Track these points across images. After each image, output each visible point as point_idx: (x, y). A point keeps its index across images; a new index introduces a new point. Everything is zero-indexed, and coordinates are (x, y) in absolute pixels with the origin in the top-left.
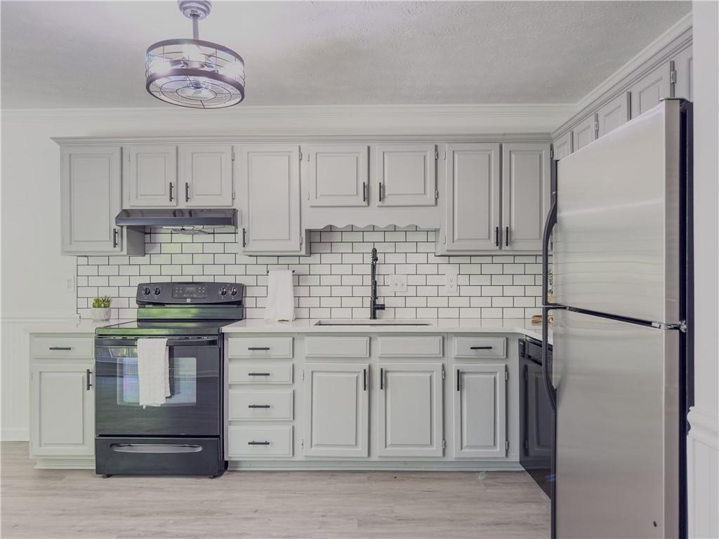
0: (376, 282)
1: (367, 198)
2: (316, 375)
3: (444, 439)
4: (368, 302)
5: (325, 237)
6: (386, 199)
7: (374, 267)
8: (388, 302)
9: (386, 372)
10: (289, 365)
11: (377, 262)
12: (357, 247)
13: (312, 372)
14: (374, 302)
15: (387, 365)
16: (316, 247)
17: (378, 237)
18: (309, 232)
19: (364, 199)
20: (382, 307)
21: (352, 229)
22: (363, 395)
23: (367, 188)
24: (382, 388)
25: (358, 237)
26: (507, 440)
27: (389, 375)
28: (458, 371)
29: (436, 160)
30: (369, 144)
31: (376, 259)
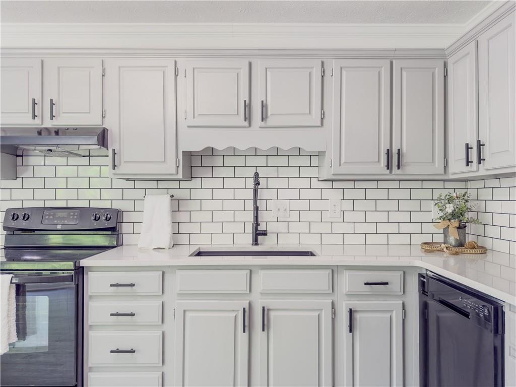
0: (257, 207)
1: (248, 117)
2: (188, 314)
4: (250, 228)
5: (207, 161)
6: (268, 119)
7: (256, 191)
8: (270, 228)
9: (268, 310)
10: (158, 303)
11: (259, 187)
12: (239, 172)
13: (185, 311)
14: (256, 229)
15: (269, 302)
16: (197, 171)
17: (261, 161)
18: (189, 156)
19: (246, 118)
20: (264, 233)
21: (234, 152)
22: (243, 338)
23: (248, 107)
24: (263, 330)
25: (240, 161)
27: (272, 314)
28: (351, 310)
29: (322, 77)
30: (250, 60)
31: (258, 184)
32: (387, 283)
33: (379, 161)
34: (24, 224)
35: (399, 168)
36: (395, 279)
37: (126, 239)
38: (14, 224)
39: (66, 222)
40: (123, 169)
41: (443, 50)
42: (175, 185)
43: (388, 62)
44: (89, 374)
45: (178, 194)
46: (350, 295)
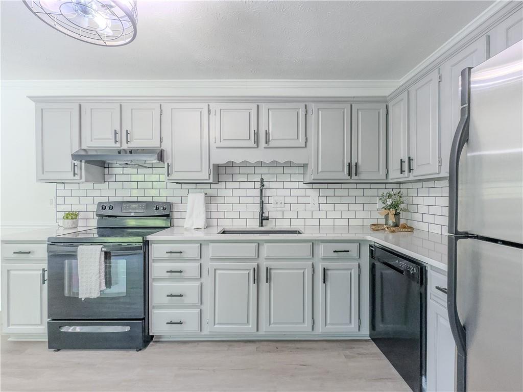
0: (263, 201)
1: (257, 141)
2: (218, 272)
3: (313, 318)
4: (257, 215)
5: (229, 170)
6: (270, 143)
7: (261, 191)
8: (272, 215)
9: (270, 269)
10: (198, 264)
11: (264, 188)
12: (250, 178)
13: (215, 270)
14: (262, 216)
15: (271, 264)
16: (222, 177)
17: (265, 170)
18: (217, 167)
19: (255, 142)
20: (267, 219)
21: (246, 164)
22: (253, 287)
23: (256, 134)
24: (267, 282)
25: (250, 170)
26: (359, 319)
27: (273, 271)
28: (324, 268)
29: (306, 115)
30: (258, 104)
31: (263, 186)
32: (348, 251)
33: (343, 170)
34: (110, 213)
35: (356, 175)
36: (353, 248)
37: (176, 222)
38: (103, 212)
39: (137, 211)
40: (174, 176)
41: (385, 97)
42: (208, 186)
43: (349, 105)
44: (153, 310)
45: (210, 192)
46: (323, 259)
